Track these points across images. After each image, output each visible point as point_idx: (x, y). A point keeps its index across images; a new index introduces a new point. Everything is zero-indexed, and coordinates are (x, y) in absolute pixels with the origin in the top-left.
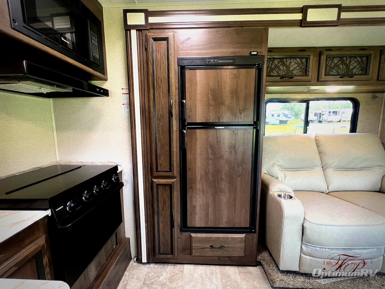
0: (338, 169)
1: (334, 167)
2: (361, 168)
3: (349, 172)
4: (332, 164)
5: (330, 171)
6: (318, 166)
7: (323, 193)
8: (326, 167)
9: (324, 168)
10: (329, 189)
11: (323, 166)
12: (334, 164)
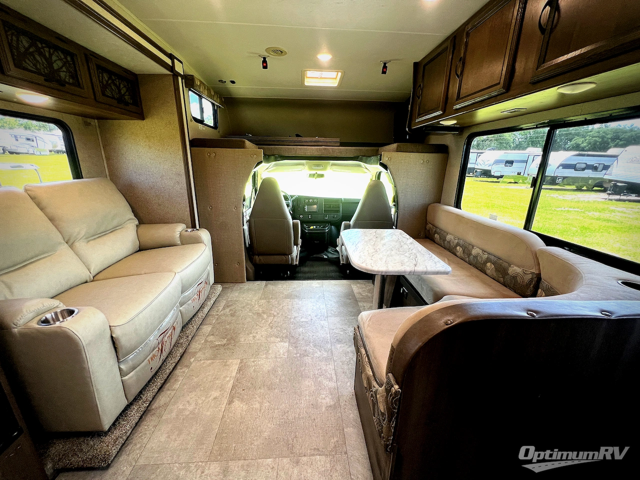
0: (91, 238)
1: (84, 237)
2: (113, 228)
3: (105, 238)
4: (79, 233)
5: (81, 245)
6: (60, 243)
7: (86, 282)
8: (71, 241)
9: (70, 243)
10: (92, 272)
11: (66, 239)
12: (83, 233)
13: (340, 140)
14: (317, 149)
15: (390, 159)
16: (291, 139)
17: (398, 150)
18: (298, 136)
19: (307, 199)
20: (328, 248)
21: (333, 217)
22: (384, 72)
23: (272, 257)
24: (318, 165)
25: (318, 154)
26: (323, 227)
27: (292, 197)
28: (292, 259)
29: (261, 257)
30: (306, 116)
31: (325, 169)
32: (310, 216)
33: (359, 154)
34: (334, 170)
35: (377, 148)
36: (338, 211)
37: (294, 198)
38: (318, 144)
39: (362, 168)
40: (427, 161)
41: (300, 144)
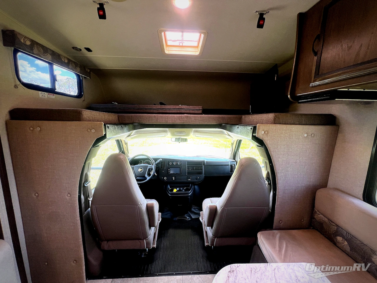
13: (202, 108)
14: (179, 116)
15: (267, 133)
16: (155, 107)
17: (276, 122)
18: (162, 104)
19: (170, 162)
20: (191, 208)
21: (196, 179)
22: (260, 25)
23: (123, 242)
24: (181, 132)
25: (180, 122)
26: (186, 190)
27: (156, 160)
28: (148, 244)
29: (110, 243)
30: (171, 86)
31: (188, 135)
32: (173, 178)
33: (222, 122)
34: (196, 135)
35: (240, 116)
36: (200, 173)
37: (158, 161)
38: (181, 111)
39: (225, 135)
40: (313, 135)
41: (163, 111)
